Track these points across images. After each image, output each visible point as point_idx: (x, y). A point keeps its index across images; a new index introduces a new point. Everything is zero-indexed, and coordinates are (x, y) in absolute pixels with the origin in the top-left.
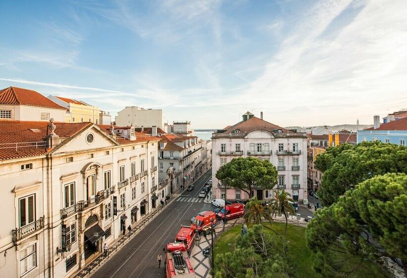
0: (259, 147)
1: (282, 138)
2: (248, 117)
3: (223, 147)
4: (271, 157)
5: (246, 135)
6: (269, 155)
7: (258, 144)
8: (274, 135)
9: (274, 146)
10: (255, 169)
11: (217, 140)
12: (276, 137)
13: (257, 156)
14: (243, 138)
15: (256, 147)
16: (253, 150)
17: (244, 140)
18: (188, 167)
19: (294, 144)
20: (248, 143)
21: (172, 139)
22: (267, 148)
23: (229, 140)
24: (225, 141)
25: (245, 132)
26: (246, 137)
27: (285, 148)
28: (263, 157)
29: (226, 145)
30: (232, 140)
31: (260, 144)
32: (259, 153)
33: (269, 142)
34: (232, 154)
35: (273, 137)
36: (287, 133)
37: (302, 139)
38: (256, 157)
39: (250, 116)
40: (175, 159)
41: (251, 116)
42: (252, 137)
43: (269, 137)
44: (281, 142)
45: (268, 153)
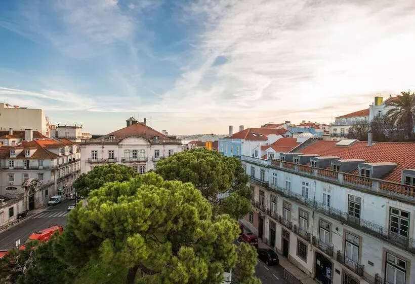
0: (135, 154)
1: (159, 144)
2: (131, 123)
3: (95, 154)
4: (146, 163)
5: (121, 141)
6: (145, 162)
7: (134, 151)
8: (150, 142)
9: (150, 153)
10: (109, 177)
11: (87, 146)
12: (152, 144)
13: (131, 162)
14: (117, 144)
15: (131, 153)
16: (129, 156)
17: (118, 146)
18: (67, 177)
19: (170, 151)
20: (123, 149)
21: (46, 145)
22: (142, 155)
23: (101, 146)
24: (97, 148)
25: (120, 138)
26: (121, 143)
27: (161, 155)
28: (139, 164)
29: (98, 152)
30: (105, 146)
31: (136, 151)
32: (134, 160)
33: (145, 148)
34: (104, 161)
35: (149, 143)
36: (163, 139)
37: (177, 146)
38: (131, 164)
39: (133, 122)
40: (45, 168)
41: (135, 122)
42: (126, 144)
43: (146, 144)
44: (157, 149)
45: (144, 160)
